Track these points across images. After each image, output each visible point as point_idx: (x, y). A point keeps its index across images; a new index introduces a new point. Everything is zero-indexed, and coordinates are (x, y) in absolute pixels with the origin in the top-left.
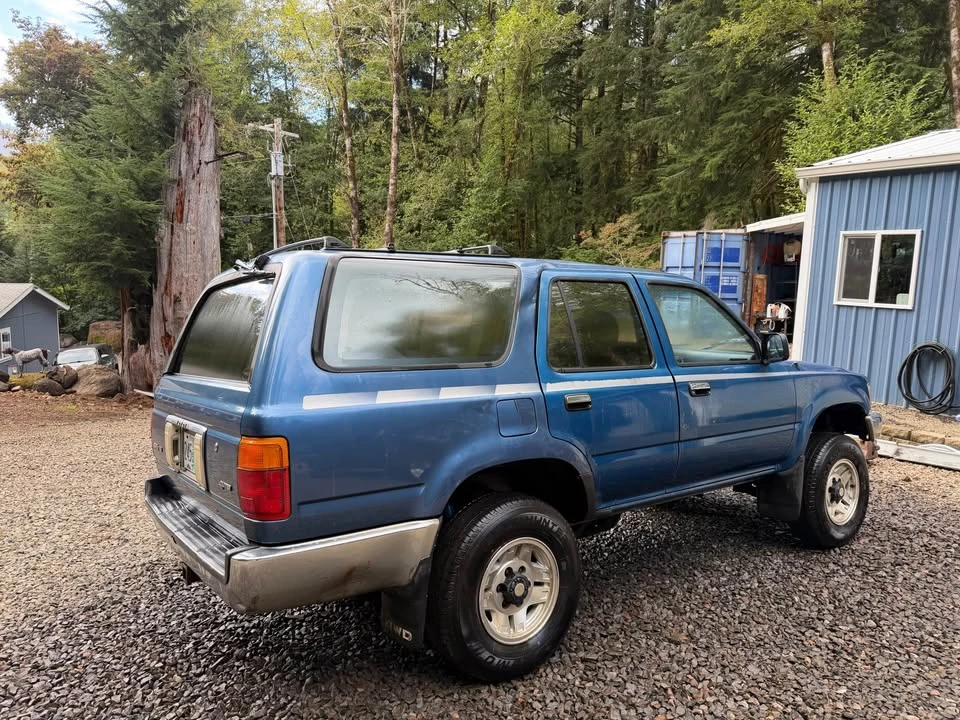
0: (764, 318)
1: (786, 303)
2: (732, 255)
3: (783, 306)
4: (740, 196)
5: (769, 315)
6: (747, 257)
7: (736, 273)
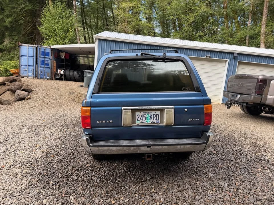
0: (57, 73)
1: (63, 70)
2: (48, 54)
3: (62, 70)
4: (18, 34)
5: (58, 73)
6: (52, 55)
7: (49, 60)
